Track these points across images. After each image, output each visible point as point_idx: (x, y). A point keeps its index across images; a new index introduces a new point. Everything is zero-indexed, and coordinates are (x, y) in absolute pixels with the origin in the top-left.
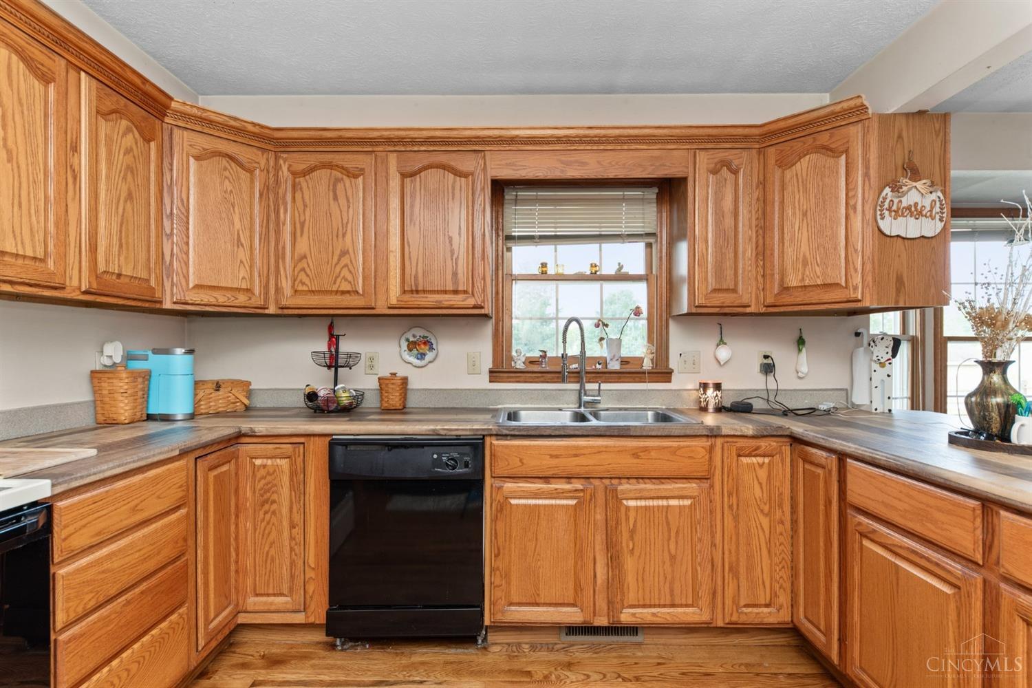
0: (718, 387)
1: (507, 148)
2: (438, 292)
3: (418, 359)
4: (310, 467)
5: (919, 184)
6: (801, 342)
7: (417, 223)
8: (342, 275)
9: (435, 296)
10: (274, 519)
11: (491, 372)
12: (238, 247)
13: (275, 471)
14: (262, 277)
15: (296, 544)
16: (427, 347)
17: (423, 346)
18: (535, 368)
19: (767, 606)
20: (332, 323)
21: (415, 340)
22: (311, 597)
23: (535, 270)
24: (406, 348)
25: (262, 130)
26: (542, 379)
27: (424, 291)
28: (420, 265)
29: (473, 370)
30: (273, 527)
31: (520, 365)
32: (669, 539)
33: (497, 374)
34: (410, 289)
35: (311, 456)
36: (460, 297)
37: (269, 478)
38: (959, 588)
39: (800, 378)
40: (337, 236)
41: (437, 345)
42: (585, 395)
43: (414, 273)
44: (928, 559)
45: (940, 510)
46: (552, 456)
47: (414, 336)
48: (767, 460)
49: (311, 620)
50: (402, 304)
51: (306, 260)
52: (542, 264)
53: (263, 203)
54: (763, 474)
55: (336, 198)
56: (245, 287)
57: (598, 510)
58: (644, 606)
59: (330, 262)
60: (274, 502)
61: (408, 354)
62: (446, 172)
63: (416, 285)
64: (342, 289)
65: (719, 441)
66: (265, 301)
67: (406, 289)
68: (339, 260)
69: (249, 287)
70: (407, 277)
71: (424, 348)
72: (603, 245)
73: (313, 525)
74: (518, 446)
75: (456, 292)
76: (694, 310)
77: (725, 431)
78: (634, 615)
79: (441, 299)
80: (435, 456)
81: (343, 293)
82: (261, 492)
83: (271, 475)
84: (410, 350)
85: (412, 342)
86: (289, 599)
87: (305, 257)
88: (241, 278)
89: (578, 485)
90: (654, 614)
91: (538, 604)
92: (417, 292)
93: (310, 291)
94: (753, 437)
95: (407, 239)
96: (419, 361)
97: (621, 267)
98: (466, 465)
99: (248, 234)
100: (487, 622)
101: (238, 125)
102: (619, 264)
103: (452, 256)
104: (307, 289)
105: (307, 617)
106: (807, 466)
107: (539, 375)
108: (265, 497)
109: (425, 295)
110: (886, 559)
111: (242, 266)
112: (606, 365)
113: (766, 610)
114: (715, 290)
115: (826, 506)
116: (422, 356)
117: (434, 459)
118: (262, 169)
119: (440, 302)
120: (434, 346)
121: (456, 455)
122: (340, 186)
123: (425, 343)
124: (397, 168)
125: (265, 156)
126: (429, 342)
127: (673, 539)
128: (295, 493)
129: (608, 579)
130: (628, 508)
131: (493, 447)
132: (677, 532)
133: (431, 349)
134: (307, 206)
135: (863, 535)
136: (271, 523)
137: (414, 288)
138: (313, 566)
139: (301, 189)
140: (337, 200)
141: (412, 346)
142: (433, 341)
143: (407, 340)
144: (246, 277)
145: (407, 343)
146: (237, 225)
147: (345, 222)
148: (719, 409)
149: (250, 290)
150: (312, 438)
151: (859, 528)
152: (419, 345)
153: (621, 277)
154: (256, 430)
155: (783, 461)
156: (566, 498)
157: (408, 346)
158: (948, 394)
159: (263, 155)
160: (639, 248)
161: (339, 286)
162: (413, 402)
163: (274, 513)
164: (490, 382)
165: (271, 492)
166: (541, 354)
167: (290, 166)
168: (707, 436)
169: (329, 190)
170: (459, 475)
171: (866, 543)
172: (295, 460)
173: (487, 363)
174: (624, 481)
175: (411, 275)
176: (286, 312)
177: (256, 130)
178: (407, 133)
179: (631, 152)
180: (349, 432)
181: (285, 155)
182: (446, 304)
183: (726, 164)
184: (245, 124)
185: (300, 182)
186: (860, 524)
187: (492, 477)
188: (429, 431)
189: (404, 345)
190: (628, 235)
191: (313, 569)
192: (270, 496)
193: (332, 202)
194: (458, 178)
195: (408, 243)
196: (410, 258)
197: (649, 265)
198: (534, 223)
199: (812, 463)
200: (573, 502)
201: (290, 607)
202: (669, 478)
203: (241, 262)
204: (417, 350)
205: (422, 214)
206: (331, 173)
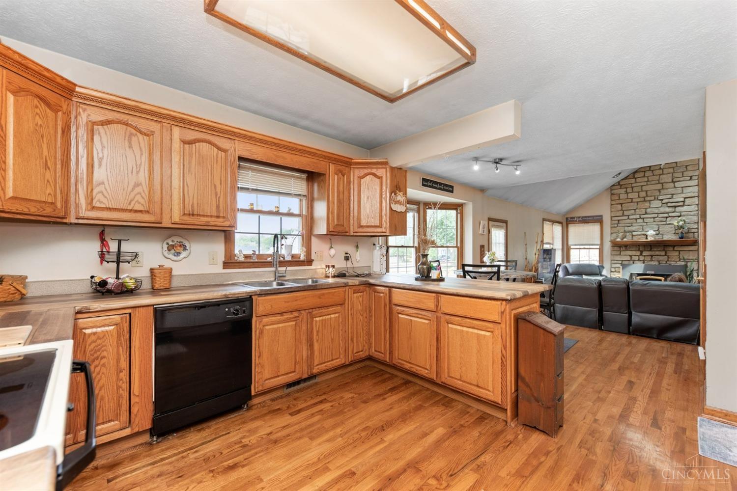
0: (333, 266)
1: (248, 142)
2: (207, 216)
3: (175, 256)
4: (136, 328)
5: (400, 193)
6: (357, 247)
7: (194, 173)
8: (136, 200)
9: (205, 218)
10: (104, 370)
11: (224, 263)
12: (46, 169)
13: (105, 335)
14: (63, 194)
15: (123, 383)
16: (182, 249)
17: (179, 248)
18: (248, 260)
19: (362, 351)
20: (103, 230)
21: (173, 244)
22: (136, 415)
23: (248, 207)
24: (166, 249)
25: (68, 84)
26: (253, 266)
27: (198, 215)
28: (195, 200)
29: (213, 262)
30: (103, 376)
31: (242, 259)
32: (331, 332)
33: (228, 264)
34: (188, 213)
35: (136, 321)
36: (221, 220)
37: (99, 342)
38: (430, 320)
39: (358, 262)
40: (132, 173)
41: (190, 248)
42: (278, 273)
43: (191, 203)
44: (421, 315)
45: (425, 299)
46: (285, 302)
47: (173, 241)
48: (362, 294)
49: (136, 430)
50: (183, 222)
51: (104, 186)
52: (251, 204)
53: (64, 138)
54: (361, 299)
55: (130, 146)
56: (51, 201)
57: (304, 325)
58: (322, 364)
59: (125, 190)
60: (104, 357)
61: (168, 253)
62: (213, 147)
63: (193, 211)
64: (135, 208)
65: (347, 288)
66: (65, 213)
67: (185, 213)
68: (133, 189)
69: (53, 202)
70: (186, 206)
71: (179, 249)
72: (280, 197)
73: (137, 367)
74: (271, 299)
75: (218, 217)
76: (329, 233)
77: (350, 284)
78: (318, 368)
79: (210, 220)
80: (227, 310)
81: (136, 211)
82: (92, 353)
83: (100, 339)
84: (169, 250)
85: (171, 245)
86: (116, 422)
87: (103, 183)
88: (47, 194)
89: (296, 314)
90: (326, 366)
91: (278, 376)
92: (193, 215)
93: (107, 208)
94: (358, 285)
95: (187, 182)
96: (176, 257)
97: (290, 210)
98: (244, 312)
99: (53, 160)
100: (253, 393)
101: (50, 75)
102: (289, 208)
103: (216, 195)
104: (105, 206)
105: (132, 429)
106: (376, 294)
107: (252, 264)
108: (95, 355)
109: (199, 217)
110: (407, 319)
111: (48, 185)
112: (284, 258)
113: (361, 353)
114: (337, 225)
115: (384, 307)
116: (178, 254)
117: (227, 311)
118: (64, 112)
119: (208, 222)
120: (187, 248)
121: (238, 307)
122: (134, 139)
123: (180, 246)
124: (180, 136)
125: (66, 103)
126: (184, 245)
127: (332, 332)
128: (123, 348)
129: (308, 355)
130: (316, 321)
131: (258, 301)
132: (334, 329)
133: (185, 249)
134: (105, 147)
135: (399, 313)
136: (101, 372)
137: (191, 213)
138: (137, 394)
139: (99, 133)
140: (132, 148)
141: (170, 248)
142: (187, 244)
143: (168, 244)
144: (52, 193)
145: (167, 246)
146: (45, 152)
147: (138, 163)
148: (334, 277)
149: (54, 203)
150: (137, 309)
151: (398, 311)
152: (176, 247)
153: (290, 214)
154: (91, 307)
155: (367, 293)
156: (291, 321)
157: (168, 248)
158: (390, 267)
159: (65, 101)
160: (296, 201)
161: (133, 207)
162: (175, 283)
163: (104, 365)
164: (224, 268)
165: (101, 351)
166: (253, 252)
167: (89, 115)
168: (343, 286)
169: (125, 140)
170: (241, 317)
171: (400, 316)
172: (123, 325)
173: (221, 258)
174: (314, 310)
175: (189, 204)
176: (81, 221)
177: (63, 83)
178: (188, 117)
179: (305, 158)
180: (167, 302)
181: (84, 106)
182: (213, 223)
183: (341, 172)
184: (56, 77)
185: (98, 129)
186: (398, 310)
187: (257, 317)
188: (222, 295)
189: (165, 246)
190: (295, 194)
191: (138, 396)
192: (100, 354)
193: (127, 148)
194: (220, 152)
195: (187, 185)
196: (188, 193)
197: (301, 210)
198: (248, 181)
199: (378, 292)
200: (294, 323)
201: (118, 427)
202: (330, 306)
203: (48, 181)
204: (175, 250)
205: (197, 168)
206: (127, 129)
